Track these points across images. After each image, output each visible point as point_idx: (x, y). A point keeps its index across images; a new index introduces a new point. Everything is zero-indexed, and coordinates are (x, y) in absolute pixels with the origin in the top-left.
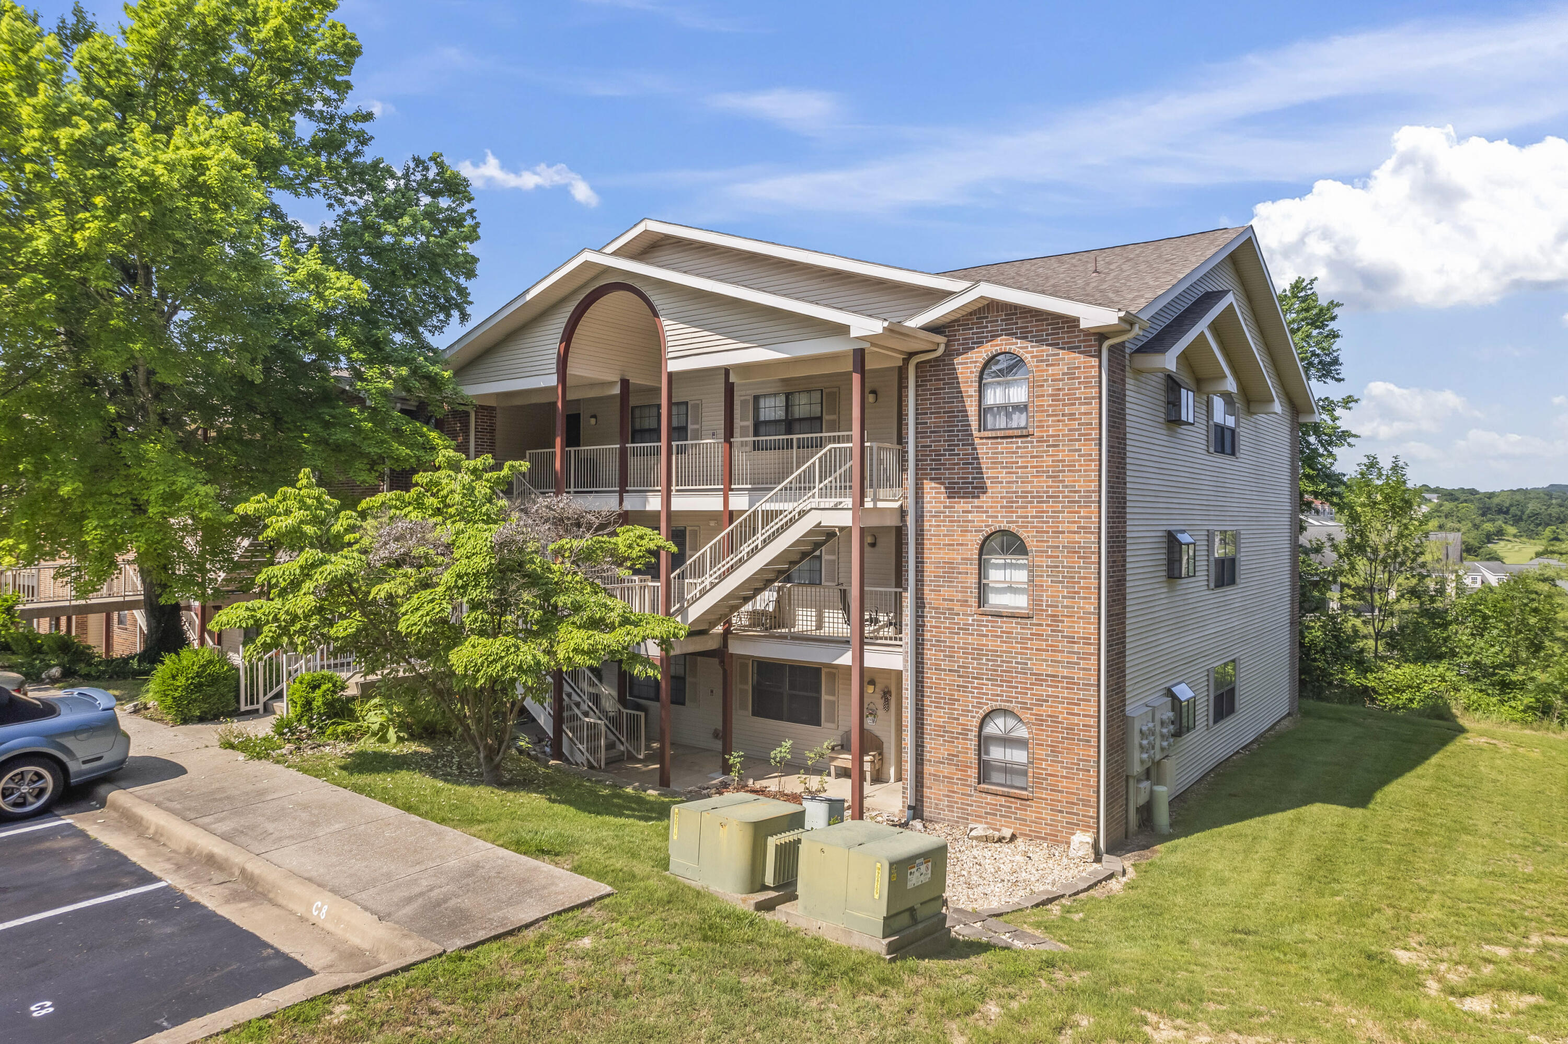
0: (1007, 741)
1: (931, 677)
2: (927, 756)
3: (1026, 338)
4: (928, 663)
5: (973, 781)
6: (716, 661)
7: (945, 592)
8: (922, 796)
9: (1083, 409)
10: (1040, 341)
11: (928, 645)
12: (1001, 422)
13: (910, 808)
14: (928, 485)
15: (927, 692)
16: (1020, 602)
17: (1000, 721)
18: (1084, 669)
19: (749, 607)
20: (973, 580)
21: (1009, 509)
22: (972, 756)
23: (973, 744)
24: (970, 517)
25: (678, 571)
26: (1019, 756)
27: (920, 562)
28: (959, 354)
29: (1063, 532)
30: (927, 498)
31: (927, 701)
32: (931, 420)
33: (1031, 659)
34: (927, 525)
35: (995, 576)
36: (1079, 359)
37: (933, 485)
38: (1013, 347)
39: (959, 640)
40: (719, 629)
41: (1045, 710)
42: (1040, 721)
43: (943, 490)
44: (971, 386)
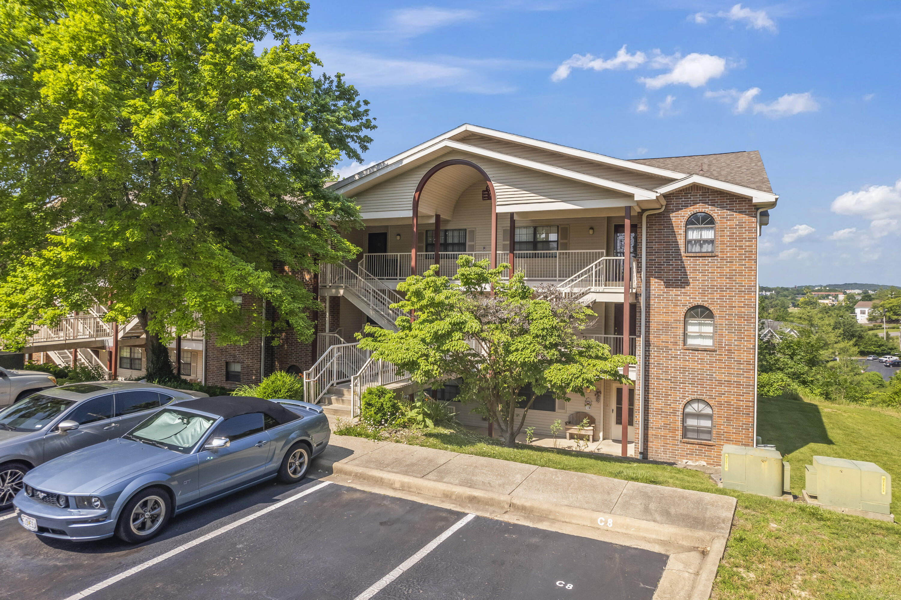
0: (698, 416)
1: (653, 383)
2: (650, 425)
3: (714, 205)
4: (652, 376)
5: (679, 437)
7: (663, 337)
8: (647, 447)
9: (747, 244)
10: (723, 208)
11: (652, 366)
12: (697, 248)
13: (641, 453)
14: (653, 281)
15: (651, 391)
16: (708, 343)
17: (695, 405)
18: (746, 377)
20: (681, 331)
21: (703, 294)
22: (679, 424)
23: (680, 418)
24: (679, 298)
26: (706, 423)
27: (648, 322)
28: (673, 212)
29: (735, 307)
30: (652, 287)
31: (651, 396)
32: (655, 246)
33: (715, 373)
34: (652, 302)
35: (691, 329)
36: (745, 218)
37: (656, 280)
38: (707, 210)
39: (672, 363)
41: (723, 399)
42: (720, 404)
43: (662, 283)
44: (681, 229)
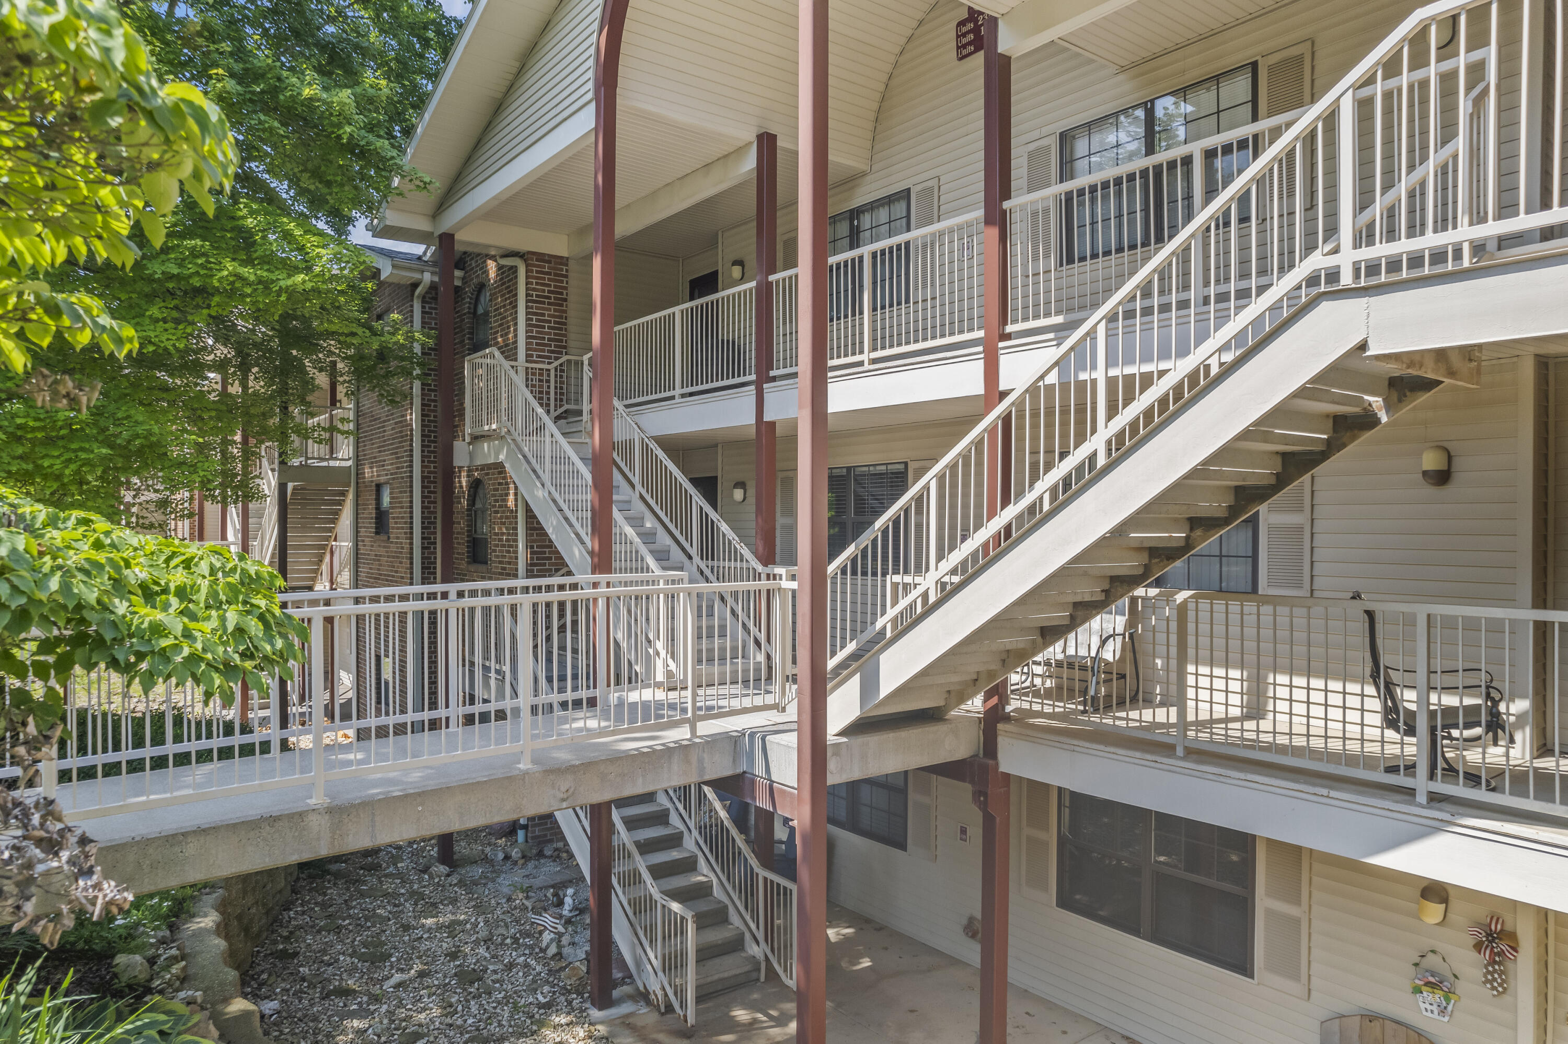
6: (965, 790)
19: (1055, 651)
25: (850, 550)
40: (976, 704)
